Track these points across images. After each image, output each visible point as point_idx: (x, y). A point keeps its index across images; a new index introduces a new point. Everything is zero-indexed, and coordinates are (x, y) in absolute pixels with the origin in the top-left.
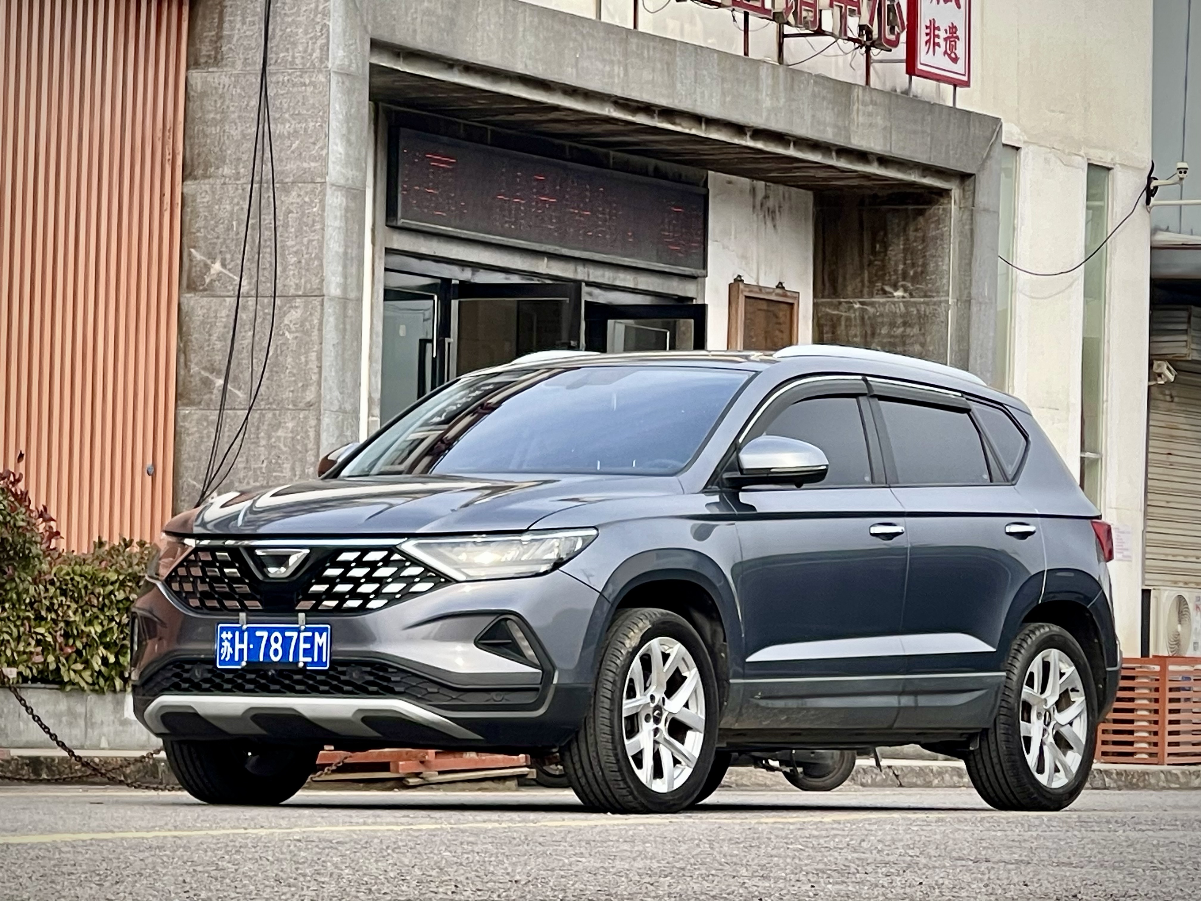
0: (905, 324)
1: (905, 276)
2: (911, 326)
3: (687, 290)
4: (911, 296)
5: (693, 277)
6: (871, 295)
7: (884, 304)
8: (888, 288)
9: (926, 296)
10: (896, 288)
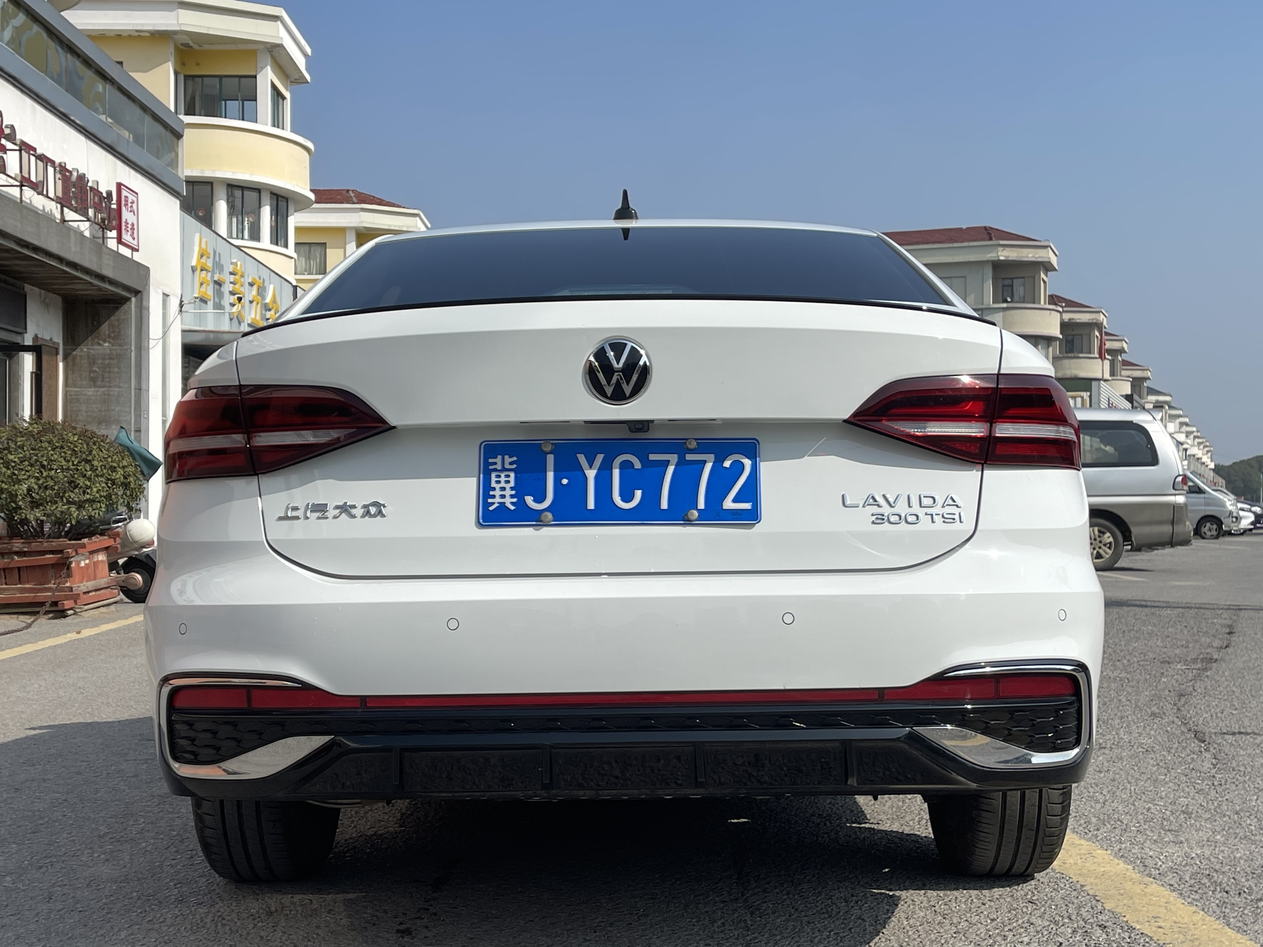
0: (110, 358)
1: (109, 336)
2: (113, 359)
3: (17, 339)
4: (113, 346)
5: (20, 333)
6: (92, 345)
7: (99, 350)
8: (100, 342)
9: (120, 346)
10: (105, 341)
